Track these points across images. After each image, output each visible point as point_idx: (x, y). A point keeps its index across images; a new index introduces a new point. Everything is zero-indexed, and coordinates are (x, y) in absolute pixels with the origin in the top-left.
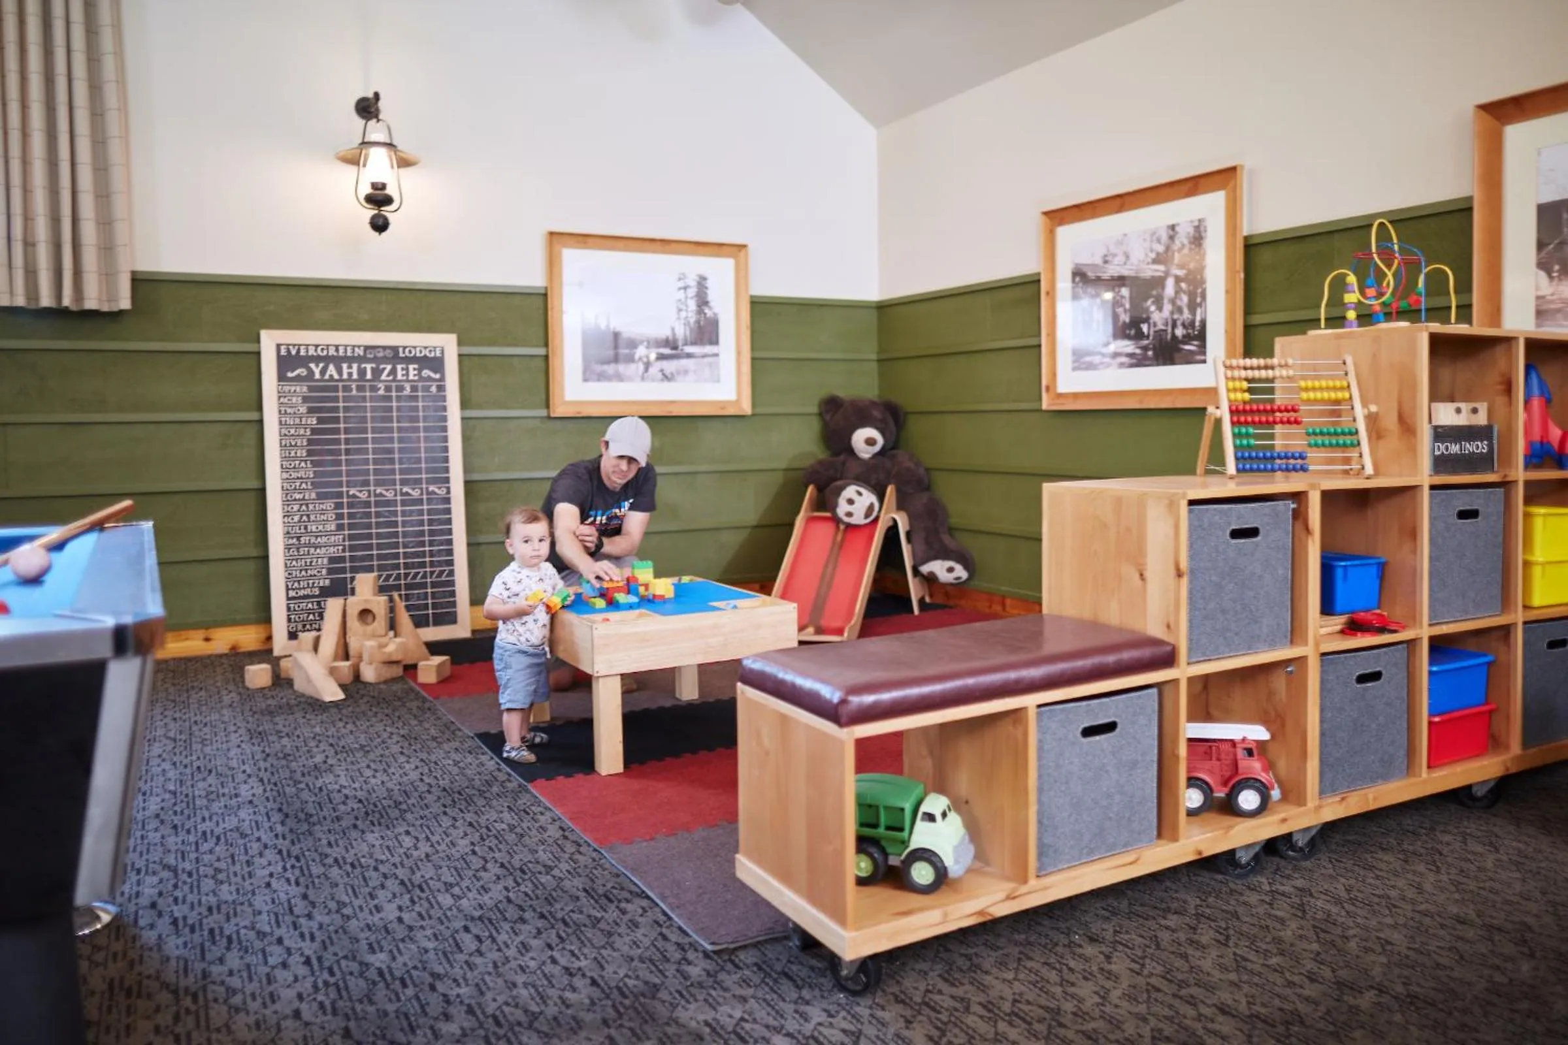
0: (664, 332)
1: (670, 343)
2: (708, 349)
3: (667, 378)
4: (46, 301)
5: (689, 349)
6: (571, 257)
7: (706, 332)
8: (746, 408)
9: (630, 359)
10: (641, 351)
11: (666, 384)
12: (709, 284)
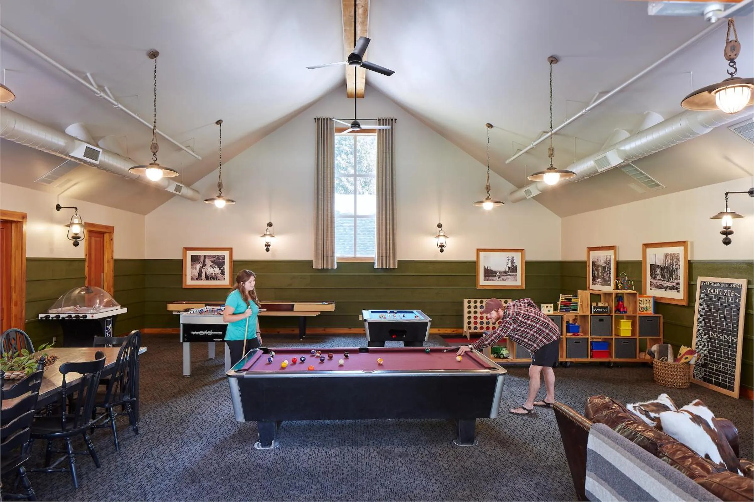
0: (504, 270)
1: (505, 272)
2: (514, 274)
3: (504, 280)
4: (384, 267)
5: (509, 274)
6: (482, 254)
7: (513, 269)
8: (524, 287)
9: (496, 276)
10: (498, 274)
11: (504, 282)
12: (515, 258)
